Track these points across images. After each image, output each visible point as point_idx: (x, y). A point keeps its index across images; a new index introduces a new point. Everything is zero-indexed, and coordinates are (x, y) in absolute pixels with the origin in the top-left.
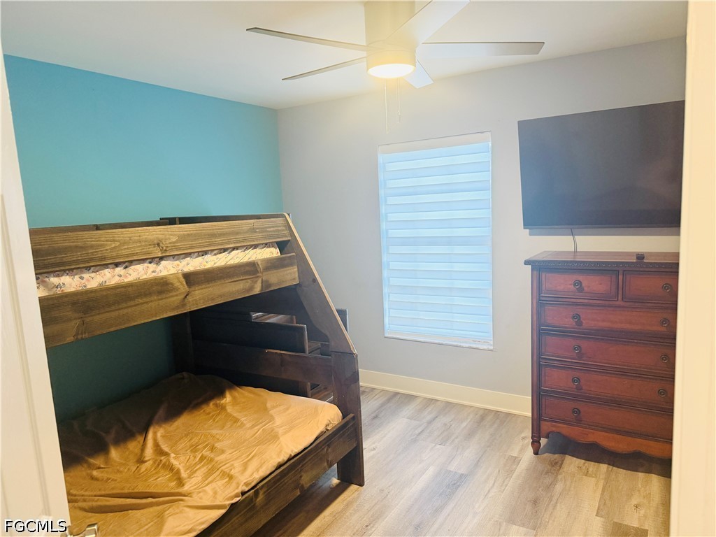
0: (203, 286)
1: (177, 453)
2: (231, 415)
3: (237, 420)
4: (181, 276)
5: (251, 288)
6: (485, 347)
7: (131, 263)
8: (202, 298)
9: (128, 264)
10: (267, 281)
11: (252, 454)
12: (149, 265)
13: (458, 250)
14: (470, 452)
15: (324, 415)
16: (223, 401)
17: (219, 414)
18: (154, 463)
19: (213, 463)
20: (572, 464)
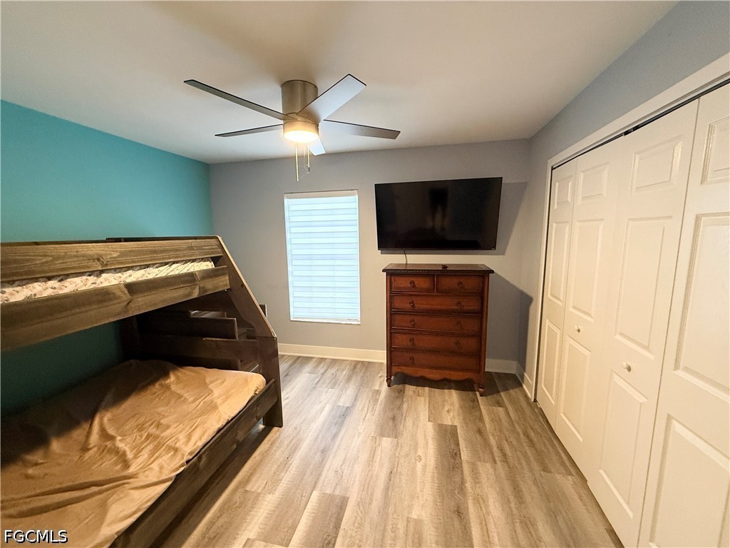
0: (146, 294)
1: (123, 435)
2: (175, 393)
3: (180, 396)
4: (122, 286)
5: (190, 294)
6: (356, 323)
7: (67, 276)
8: (144, 304)
9: (63, 277)
10: (204, 288)
11: (195, 425)
12: (89, 278)
13: (338, 262)
14: (351, 390)
15: (253, 382)
16: (168, 381)
17: (164, 392)
18: (99, 449)
19: (158, 440)
20: (410, 389)
